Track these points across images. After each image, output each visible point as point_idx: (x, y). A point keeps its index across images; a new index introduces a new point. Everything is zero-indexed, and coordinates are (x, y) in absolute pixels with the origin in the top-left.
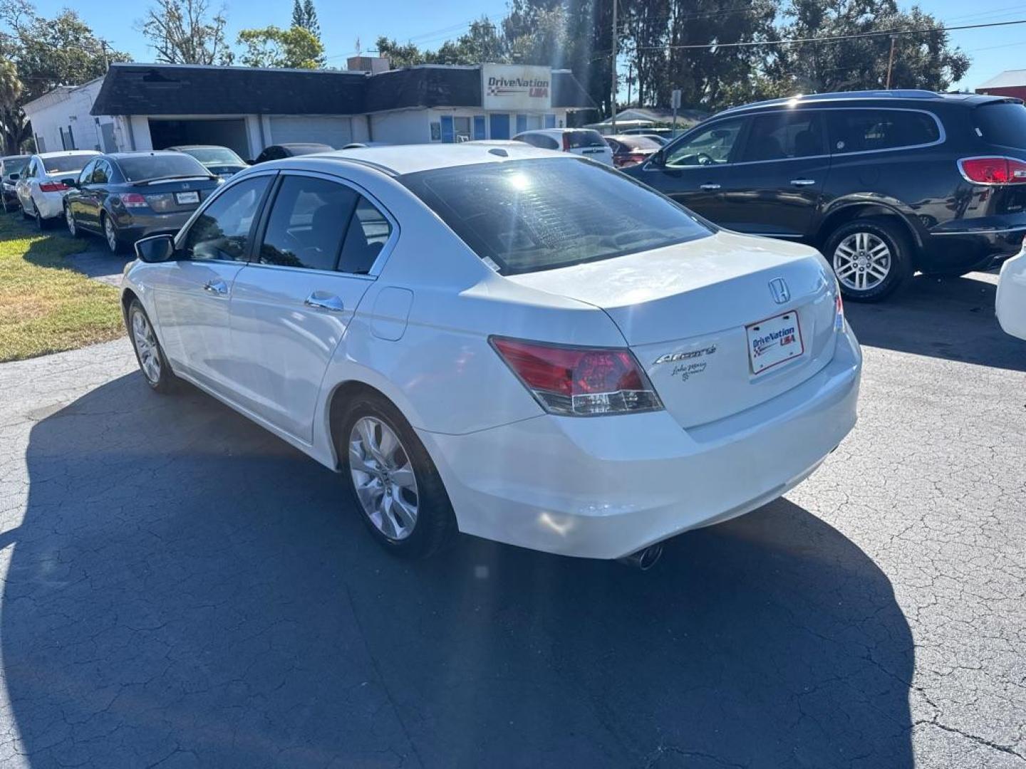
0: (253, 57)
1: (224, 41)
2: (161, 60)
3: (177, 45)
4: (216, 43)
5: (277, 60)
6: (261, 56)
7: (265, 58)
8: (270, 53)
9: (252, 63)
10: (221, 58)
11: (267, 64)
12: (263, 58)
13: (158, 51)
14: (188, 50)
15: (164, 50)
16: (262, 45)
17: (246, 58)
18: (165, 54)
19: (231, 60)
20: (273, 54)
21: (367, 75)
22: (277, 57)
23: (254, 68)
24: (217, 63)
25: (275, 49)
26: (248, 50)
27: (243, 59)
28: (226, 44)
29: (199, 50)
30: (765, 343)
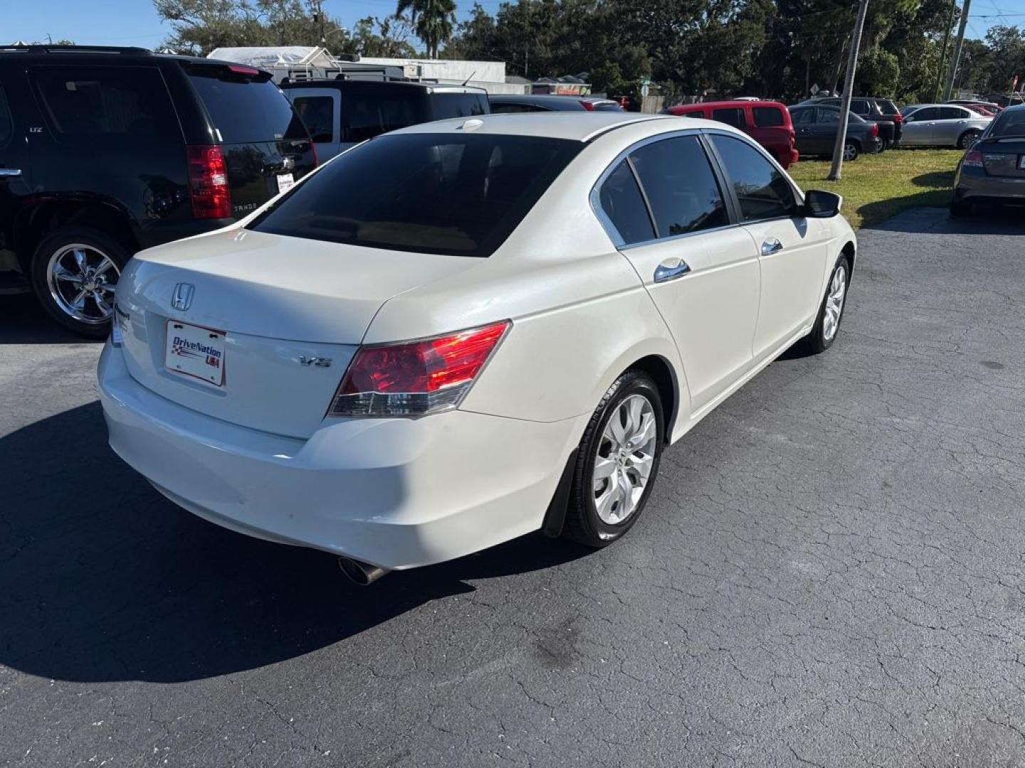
30: (190, 348)
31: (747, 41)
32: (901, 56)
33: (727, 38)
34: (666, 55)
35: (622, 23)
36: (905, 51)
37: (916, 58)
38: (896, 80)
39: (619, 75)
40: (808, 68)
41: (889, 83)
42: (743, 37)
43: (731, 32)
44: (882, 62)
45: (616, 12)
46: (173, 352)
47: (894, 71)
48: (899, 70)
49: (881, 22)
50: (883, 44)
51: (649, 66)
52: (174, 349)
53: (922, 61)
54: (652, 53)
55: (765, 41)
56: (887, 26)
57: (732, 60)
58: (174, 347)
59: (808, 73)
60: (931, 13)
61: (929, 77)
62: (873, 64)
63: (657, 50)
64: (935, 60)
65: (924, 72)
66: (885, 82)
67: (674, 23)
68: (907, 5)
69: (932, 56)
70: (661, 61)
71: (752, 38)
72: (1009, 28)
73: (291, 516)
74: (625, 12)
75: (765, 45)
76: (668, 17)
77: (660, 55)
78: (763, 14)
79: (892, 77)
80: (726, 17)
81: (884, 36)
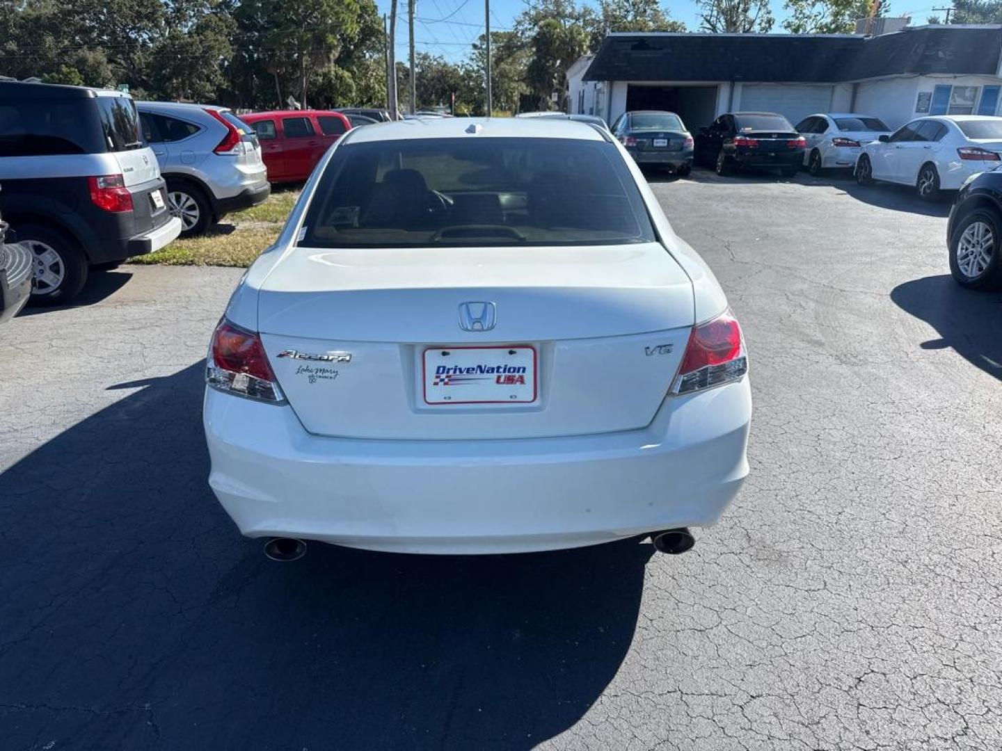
0: (797, 21)
1: (768, 7)
2: (704, 27)
3: (723, 13)
4: (760, 9)
5: (821, 23)
6: (806, 20)
7: (808, 22)
8: (816, 16)
9: (793, 27)
10: (760, 24)
11: (810, 29)
12: (806, 22)
13: (703, 19)
14: (732, 17)
15: (709, 18)
16: (810, 9)
17: (789, 23)
18: (709, 21)
19: (770, 26)
20: (818, 18)
21: (866, 38)
22: (823, 20)
23: (794, 35)
24: (756, 29)
25: (822, 11)
26: (794, 14)
27: (785, 23)
28: (769, 9)
29: (742, 18)
30: (465, 373)
31: (215, 52)
32: (353, 73)
33: (194, 48)
34: (129, 61)
35: (69, 25)
36: (355, 69)
37: (365, 75)
38: (354, 94)
39: (81, 81)
40: (277, 80)
41: (348, 96)
42: (210, 48)
43: (198, 43)
44: (340, 78)
45: (61, 11)
46: (436, 384)
47: (350, 86)
48: (354, 86)
49: (332, 42)
50: (338, 62)
51: (109, 73)
52: (438, 380)
53: (370, 79)
54: (112, 58)
55: (233, 53)
56: (337, 46)
57: (204, 70)
58: (437, 377)
59: (277, 85)
60: (368, 37)
61: (379, 92)
62: (332, 79)
63: (118, 56)
64: (379, 78)
65: (373, 88)
66: (344, 95)
67: (131, 30)
68: (350, 29)
69: (377, 74)
70: (124, 68)
71: (219, 50)
72: (423, 53)
73: (588, 511)
74: (70, 13)
75: (234, 57)
76: (124, 23)
77: (122, 62)
78: (224, 27)
79: (351, 91)
80: (186, 26)
81: (337, 55)
